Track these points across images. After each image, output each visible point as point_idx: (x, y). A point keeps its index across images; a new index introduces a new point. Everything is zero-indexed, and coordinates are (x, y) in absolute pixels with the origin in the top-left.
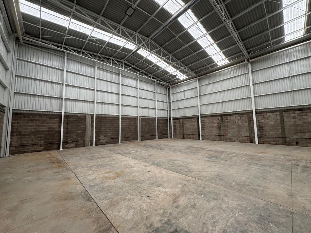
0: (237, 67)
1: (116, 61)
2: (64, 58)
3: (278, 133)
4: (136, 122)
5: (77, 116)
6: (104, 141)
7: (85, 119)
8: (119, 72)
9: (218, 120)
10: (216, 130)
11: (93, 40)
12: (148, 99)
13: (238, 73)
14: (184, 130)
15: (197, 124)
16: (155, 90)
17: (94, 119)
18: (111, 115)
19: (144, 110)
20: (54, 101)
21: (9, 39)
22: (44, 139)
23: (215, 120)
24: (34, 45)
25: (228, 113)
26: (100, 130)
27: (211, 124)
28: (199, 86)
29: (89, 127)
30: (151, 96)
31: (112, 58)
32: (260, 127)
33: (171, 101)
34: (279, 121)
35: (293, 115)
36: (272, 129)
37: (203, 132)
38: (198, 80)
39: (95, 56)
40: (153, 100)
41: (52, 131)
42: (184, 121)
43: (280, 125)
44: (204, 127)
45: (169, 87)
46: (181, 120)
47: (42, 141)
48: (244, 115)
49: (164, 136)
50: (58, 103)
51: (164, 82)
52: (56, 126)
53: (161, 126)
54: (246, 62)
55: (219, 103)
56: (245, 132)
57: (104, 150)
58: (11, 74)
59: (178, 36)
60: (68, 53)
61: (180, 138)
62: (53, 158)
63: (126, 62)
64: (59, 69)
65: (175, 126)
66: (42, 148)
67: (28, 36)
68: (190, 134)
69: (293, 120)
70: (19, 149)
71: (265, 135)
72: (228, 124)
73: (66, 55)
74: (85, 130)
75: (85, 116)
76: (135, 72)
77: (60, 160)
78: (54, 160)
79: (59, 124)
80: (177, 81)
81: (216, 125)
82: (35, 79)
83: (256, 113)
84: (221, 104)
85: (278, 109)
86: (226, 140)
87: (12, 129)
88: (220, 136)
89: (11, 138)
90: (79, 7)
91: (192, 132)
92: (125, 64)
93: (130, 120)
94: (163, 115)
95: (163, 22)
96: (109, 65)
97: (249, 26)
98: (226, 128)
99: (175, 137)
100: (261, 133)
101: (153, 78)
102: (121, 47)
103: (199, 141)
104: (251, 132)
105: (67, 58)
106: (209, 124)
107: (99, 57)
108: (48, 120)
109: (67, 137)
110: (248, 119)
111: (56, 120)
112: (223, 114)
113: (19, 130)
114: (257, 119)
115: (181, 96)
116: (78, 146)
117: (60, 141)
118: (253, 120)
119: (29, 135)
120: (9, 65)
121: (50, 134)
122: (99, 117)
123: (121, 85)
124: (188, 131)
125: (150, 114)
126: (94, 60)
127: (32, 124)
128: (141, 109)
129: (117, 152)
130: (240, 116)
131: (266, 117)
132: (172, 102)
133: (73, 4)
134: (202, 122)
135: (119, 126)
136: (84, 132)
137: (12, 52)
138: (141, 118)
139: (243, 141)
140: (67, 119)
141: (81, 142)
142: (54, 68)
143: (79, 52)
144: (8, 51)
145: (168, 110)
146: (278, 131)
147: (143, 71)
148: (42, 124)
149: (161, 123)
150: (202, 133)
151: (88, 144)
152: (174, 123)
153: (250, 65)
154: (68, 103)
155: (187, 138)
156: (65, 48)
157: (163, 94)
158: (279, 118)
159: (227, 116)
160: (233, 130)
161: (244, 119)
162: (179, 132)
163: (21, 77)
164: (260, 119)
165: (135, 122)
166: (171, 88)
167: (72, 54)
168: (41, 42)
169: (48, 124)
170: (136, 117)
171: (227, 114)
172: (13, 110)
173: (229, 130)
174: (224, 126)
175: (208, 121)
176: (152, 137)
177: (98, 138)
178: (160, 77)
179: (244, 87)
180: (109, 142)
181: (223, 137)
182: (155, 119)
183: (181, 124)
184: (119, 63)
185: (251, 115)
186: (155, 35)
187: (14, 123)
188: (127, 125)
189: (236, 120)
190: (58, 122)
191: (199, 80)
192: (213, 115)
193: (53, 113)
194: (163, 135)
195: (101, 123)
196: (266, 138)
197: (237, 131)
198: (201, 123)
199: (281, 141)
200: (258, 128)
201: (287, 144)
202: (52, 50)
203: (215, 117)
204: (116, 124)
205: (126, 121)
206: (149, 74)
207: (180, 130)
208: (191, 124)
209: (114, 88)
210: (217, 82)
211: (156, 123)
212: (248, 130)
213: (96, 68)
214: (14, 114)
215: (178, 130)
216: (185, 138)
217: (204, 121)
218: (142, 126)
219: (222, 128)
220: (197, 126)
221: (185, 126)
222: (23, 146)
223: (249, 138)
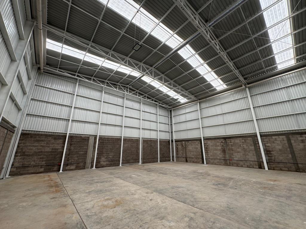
0: (235, 91)
1: (122, 86)
2: (76, 84)
3: (288, 157)
4: (138, 143)
5: (81, 137)
6: (104, 164)
7: (88, 140)
8: (124, 96)
9: (222, 143)
10: (220, 154)
11: (103, 69)
12: (150, 121)
13: (237, 96)
14: (187, 153)
15: (200, 146)
16: (157, 113)
17: (96, 140)
18: (114, 136)
19: (146, 131)
20: (61, 122)
21: (32, 69)
22: (46, 161)
23: (219, 143)
24: (52, 74)
25: (232, 136)
26: (102, 151)
27: (214, 147)
28: (200, 109)
29: (91, 149)
30: (153, 118)
31: (118, 84)
32: (267, 151)
33: (173, 122)
34: (287, 145)
35: (301, 139)
36: (281, 154)
37: (207, 155)
38: (198, 103)
39: (103, 82)
40: (155, 122)
41: (55, 152)
42: (187, 144)
43: (289, 149)
44: (207, 150)
45: (171, 110)
46: (184, 142)
47: (44, 162)
48: (248, 138)
49: (167, 158)
50: (65, 124)
51: (166, 105)
52: (59, 147)
53: (163, 148)
54: (244, 87)
55: (220, 125)
56: (252, 157)
57: (104, 174)
58: (28, 98)
59: (179, 65)
60: (80, 80)
61: (183, 161)
62: (52, 180)
63: (131, 87)
64: (70, 94)
65: (177, 148)
66: (42, 170)
67: (48, 66)
68: (193, 157)
69: (302, 144)
70: (19, 170)
71: (274, 160)
72: (233, 148)
73: (78, 81)
74: (87, 152)
75: (89, 137)
76: (139, 96)
77: (58, 183)
78: (52, 183)
79: (63, 145)
80: (178, 104)
81: (220, 148)
82: (47, 102)
83: (261, 136)
84: (223, 127)
85: (284, 132)
86: (232, 164)
87: (17, 149)
88: (225, 160)
89: (14, 159)
90: (95, 44)
91: (196, 155)
92: (130, 89)
93: (132, 141)
94: (165, 136)
95: (164, 55)
96: (116, 90)
97: (242, 57)
98: (231, 152)
99: (177, 161)
100: (270, 158)
101: (155, 101)
102: (127, 74)
103: (203, 165)
104: (259, 156)
105: (79, 84)
106: (212, 147)
107: (107, 83)
108: (53, 141)
109: (68, 158)
110: (253, 142)
111: (61, 141)
112: (226, 136)
113: (24, 150)
114: (263, 143)
115: (182, 118)
116: (78, 168)
117: (61, 163)
118: (258, 143)
119: (32, 155)
120: (27, 90)
121: (52, 155)
122: (102, 138)
123: (126, 107)
124: (190, 153)
125: (152, 135)
126: (103, 85)
127: (38, 144)
128: (143, 131)
129: (117, 175)
130: (244, 139)
131: (272, 140)
132: (174, 124)
133: (89, 42)
134: (205, 144)
135: (121, 147)
136: (86, 153)
137: (32, 79)
138: (143, 140)
139: (251, 166)
140: (71, 140)
141: (81, 164)
142: (66, 93)
143: (90, 79)
144: (29, 79)
145: (170, 131)
146: (288, 156)
147: (146, 95)
148: (47, 144)
149: (163, 145)
150: (206, 157)
151: (88, 166)
152: (177, 145)
153: (247, 89)
154: (74, 123)
155: (190, 162)
156: (78, 76)
157: (165, 116)
158: (286, 142)
159: (231, 139)
160: (238, 154)
161: (248, 142)
162: (182, 155)
163: (35, 100)
164: (266, 142)
165: (136, 144)
166: (172, 111)
167: (83, 81)
168: (58, 71)
169: (52, 144)
170: (138, 139)
171: (230, 136)
172: (22, 130)
173: (234, 154)
174: (229, 149)
175: (211, 144)
176: (154, 160)
177: (99, 159)
178: (162, 100)
179: (245, 110)
180: (109, 165)
181: (228, 161)
182: (157, 141)
184: (124, 88)
185: (256, 138)
186: (158, 65)
187: (21, 143)
188: (129, 147)
189: (241, 143)
190: (62, 142)
191: (200, 103)
192: (216, 137)
193: (59, 134)
194: (165, 158)
195: (103, 145)
196: (276, 163)
197: (243, 155)
198: (204, 146)
199: (293, 167)
200: (266, 152)
201: (301, 170)
202: (66, 78)
203: (218, 140)
204: (118, 146)
205: (128, 142)
206: (151, 97)
207: (183, 153)
208: (193, 146)
209: (118, 110)
210: (217, 105)
211: (158, 146)
212: (255, 154)
213: (103, 92)
214: (22, 134)
215: (180, 153)
216: (188, 161)
217: (207, 143)
218: (144, 149)
219: (226, 152)
220: (199, 148)
221: (188, 148)
222: (24, 167)
223: (257, 163)
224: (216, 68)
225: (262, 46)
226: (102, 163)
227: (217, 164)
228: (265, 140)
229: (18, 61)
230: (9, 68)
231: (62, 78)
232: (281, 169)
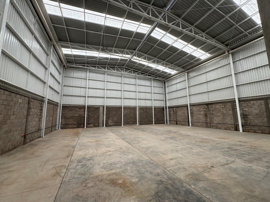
1: (119, 68)
2: (87, 71)
3: (264, 121)
4: (135, 110)
5: (94, 107)
6: (111, 124)
7: (99, 109)
9: (205, 108)
10: (203, 118)
11: (101, 59)
12: (146, 93)
14: (177, 117)
15: (187, 112)
16: (151, 85)
17: (104, 109)
19: (142, 101)
21: (61, 68)
22: (76, 121)
23: (202, 108)
24: (71, 67)
25: (214, 102)
26: (109, 116)
27: (198, 112)
28: (188, 79)
29: (102, 114)
30: (148, 89)
31: (116, 66)
32: (244, 115)
33: (167, 92)
34: (264, 109)
36: (257, 118)
37: (192, 119)
38: (186, 74)
39: (104, 67)
40: (150, 93)
41: (81, 116)
42: (177, 110)
43: (265, 114)
44: (193, 115)
45: (164, 81)
46: (175, 108)
47: (76, 122)
48: (228, 104)
49: (161, 122)
50: (84, 99)
51: (159, 78)
52: (82, 114)
53: (157, 113)
54: (227, 53)
55: (205, 92)
56: (230, 120)
59: (156, 44)
60: (89, 69)
61: (174, 124)
63: (126, 67)
64: (84, 79)
65: (170, 114)
66: (75, 126)
67: (69, 63)
68: (182, 120)
70: (64, 126)
71: (250, 124)
73: (88, 70)
74: (99, 116)
75: (99, 107)
76: (134, 73)
77: (79, 133)
78: (77, 133)
79: (84, 112)
80: (169, 76)
81: (203, 113)
82: (72, 87)
83: (240, 101)
84: (207, 94)
85: (263, 97)
86: (212, 127)
87: (62, 115)
88: (207, 123)
89: (61, 120)
91: (184, 119)
93: (131, 109)
95: (141, 39)
96: (114, 71)
98: (212, 116)
99: (170, 123)
100: (246, 121)
101: (149, 75)
102: (119, 59)
103: (188, 127)
104: (236, 120)
105: (89, 72)
106: (197, 112)
107: (107, 67)
108: (79, 110)
109: (89, 120)
110: (232, 107)
111: (83, 110)
112: (209, 103)
113: (65, 116)
114: (241, 107)
115: (174, 88)
116: (95, 126)
117: (85, 123)
118: (236, 108)
119: (69, 118)
121: (79, 118)
122: (108, 107)
123: (124, 84)
124: (180, 118)
125: (148, 104)
126: (104, 70)
127: (71, 112)
128: (139, 101)
130: (224, 104)
131: (250, 105)
132: (168, 93)
133: (85, 45)
135: (122, 113)
136: (98, 117)
137: (62, 73)
138: (140, 108)
139: (228, 129)
140: (89, 109)
141: (97, 124)
142: (82, 79)
143: (95, 67)
144: (60, 73)
145: (164, 100)
146: (264, 120)
147: (140, 72)
148: (76, 112)
149: (158, 111)
150: (191, 120)
151: (101, 125)
152: (170, 111)
153: (230, 55)
154: (89, 99)
155: (179, 124)
156: (87, 66)
157: (160, 87)
158: (263, 106)
159: (212, 105)
160: (218, 118)
161: (227, 107)
162: (173, 119)
163: (66, 86)
164: (244, 107)
165: (134, 110)
166: (166, 82)
167: (92, 69)
168: (75, 65)
169: (78, 112)
170: (135, 107)
171: (212, 102)
172: (62, 104)
173: (214, 118)
174: (210, 114)
175: (196, 110)
176: (150, 123)
177: (107, 121)
178: (155, 74)
180: (115, 125)
181: (209, 124)
182: (152, 108)
183: (174, 112)
184: (121, 69)
185: (234, 103)
186: (139, 48)
187: (63, 112)
188: (128, 113)
190: (84, 111)
192: (201, 103)
193: (81, 106)
195: (109, 112)
196: (250, 126)
197: (222, 118)
198: (190, 111)
199: (267, 130)
202: (81, 68)
203: (201, 106)
204: (120, 112)
205: (127, 110)
206: (145, 73)
207: (174, 117)
208: (182, 112)
209: (118, 87)
210: (203, 74)
211: (153, 111)
212: (233, 118)
213: (106, 74)
214: (63, 107)
215: (172, 117)
216: (178, 124)
217: (193, 109)
218: (140, 114)
219: (208, 116)
220: (187, 113)
221: (178, 114)
222: (66, 124)
223: (233, 126)
224: (191, 41)
225: (230, 12)
226: (110, 124)
227: (200, 126)
228: (243, 105)
229: (49, 69)
230: (45, 73)
231: (77, 69)
232: (255, 131)
